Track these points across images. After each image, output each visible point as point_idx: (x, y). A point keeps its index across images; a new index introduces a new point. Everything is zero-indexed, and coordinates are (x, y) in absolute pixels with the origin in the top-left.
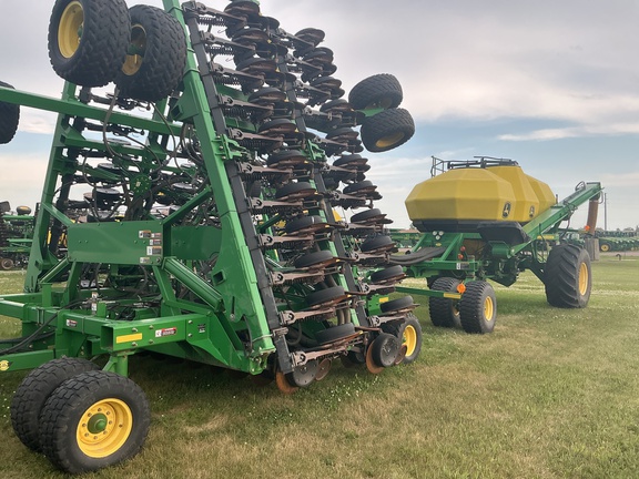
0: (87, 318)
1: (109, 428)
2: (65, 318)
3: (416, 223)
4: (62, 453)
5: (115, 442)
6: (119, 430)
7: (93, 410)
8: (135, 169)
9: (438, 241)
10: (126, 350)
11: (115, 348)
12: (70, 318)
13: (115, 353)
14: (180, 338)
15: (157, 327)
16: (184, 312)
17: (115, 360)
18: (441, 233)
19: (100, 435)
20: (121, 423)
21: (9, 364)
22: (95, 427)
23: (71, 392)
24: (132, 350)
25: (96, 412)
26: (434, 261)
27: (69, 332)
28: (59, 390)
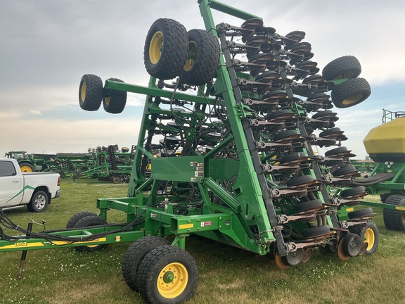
0: (162, 213)
1: (175, 280)
2: (151, 212)
3: (372, 156)
4: (149, 293)
5: (178, 290)
6: (180, 282)
7: (166, 269)
8: (188, 125)
9: (390, 169)
10: (185, 234)
11: (179, 232)
12: (154, 213)
13: (178, 235)
14: (215, 228)
15: (202, 220)
16: (217, 212)
17: (178, 239)
18: (391, 163)
19: (170, 285)
20: (181, 278)
21: (121, 238)
22: (167, 279)
23: (155, 257)
24: (188, 234)
25: (168, 270)
26: (386, 183)
27: (152, 220)
28: (147, 255)
